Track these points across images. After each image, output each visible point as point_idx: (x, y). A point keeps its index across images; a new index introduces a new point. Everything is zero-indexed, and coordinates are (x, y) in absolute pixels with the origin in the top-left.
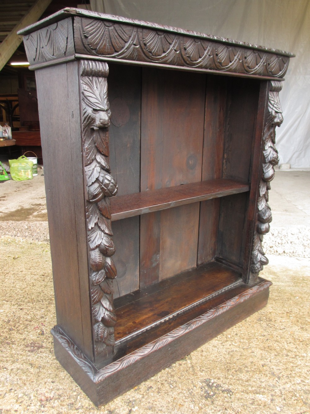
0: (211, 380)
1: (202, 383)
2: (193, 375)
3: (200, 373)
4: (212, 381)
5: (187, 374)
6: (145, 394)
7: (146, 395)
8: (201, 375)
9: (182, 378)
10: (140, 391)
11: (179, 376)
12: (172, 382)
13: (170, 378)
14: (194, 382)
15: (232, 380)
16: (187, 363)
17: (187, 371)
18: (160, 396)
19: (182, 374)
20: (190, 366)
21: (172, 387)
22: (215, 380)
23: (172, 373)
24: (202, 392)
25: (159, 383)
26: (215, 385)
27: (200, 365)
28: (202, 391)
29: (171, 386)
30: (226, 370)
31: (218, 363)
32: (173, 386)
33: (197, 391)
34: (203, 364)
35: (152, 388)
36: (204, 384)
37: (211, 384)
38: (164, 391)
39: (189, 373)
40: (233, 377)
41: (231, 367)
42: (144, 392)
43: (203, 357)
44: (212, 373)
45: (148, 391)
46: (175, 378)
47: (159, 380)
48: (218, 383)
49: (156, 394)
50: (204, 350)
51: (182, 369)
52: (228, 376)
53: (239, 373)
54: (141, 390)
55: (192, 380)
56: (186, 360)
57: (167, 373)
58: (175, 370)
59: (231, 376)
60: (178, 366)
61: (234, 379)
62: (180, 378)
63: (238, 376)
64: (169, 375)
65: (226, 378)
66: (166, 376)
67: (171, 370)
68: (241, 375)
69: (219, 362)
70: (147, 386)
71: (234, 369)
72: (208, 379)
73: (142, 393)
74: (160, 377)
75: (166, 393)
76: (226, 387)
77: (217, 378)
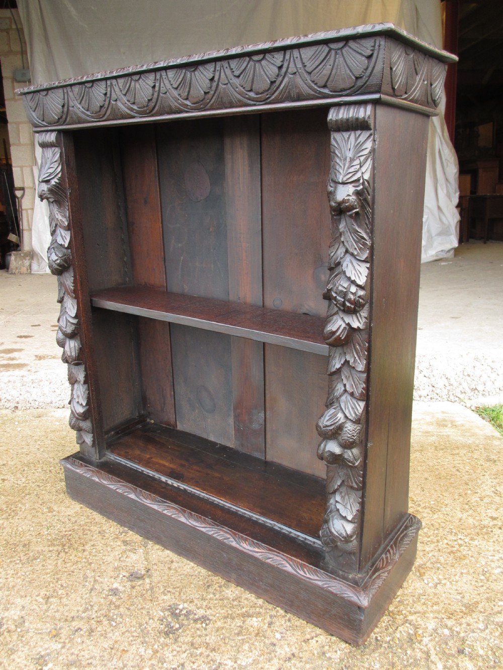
0: (179, 605)
1: (163, 612)
2: (151, 600)
3: (162, 597)
4: (181, 607)
5: (141, 601)
6: (67, 641)
7: (69, 642)
8: (163, 600)
9: (132, 608)
10: (60, 638)
11: (128, 606)
12: (115, 617)
13: (112, 611)
14: (151, 612)
15: (212, 602)
16: (143, 584)
17: (142, 595)
18: (92, 641)
19: (133, 602)
20: (148, 588)
21: (114, 624)
22: (186, 605)
23: (117, 603)
24: (161, 626)
25: (93, 622)
26: (184, 612)
27: (165, 585)
28: (162, 624)
29: (112, 622)
30: (206, 586)
31: (193, 577)
32: (116, 622)
33: (154, 626)
34: (170, 583)
35: (81, 630)
36: (167, 613)
37: (178, 611)
38: (99, 633)
39: (144, 599)
40: (215, 596)
41: (213, 581)
42: (66, 639)
43: (172, 571)
44: (182, 594)
45: (72, 637)
46: (121, 609)
47: (94, 616)
48: (190, 609)
49: (85, 639)
50: (174, 560)
51: (134, 594)
52: (206, 596)
53: (224, 589)
54: (62, 635)
55: (148, 609)
56: (144, 580)
58: (122, 597)
59: (212, 596)
61: (216, 599)
62: (128, 609)
63: (223, 593)
64: (113, 606)
65: (203, 599)
66: (106, 608)
67: (117, 597)
68: (227, 592)
69: (196, 576)
70: (72, 628)
71: (218, 583)
72: (174, 604)
73: (62, 641)
74: (96, 612)
75: (102, 635)
76: (201, 612)
77: (189, 600)
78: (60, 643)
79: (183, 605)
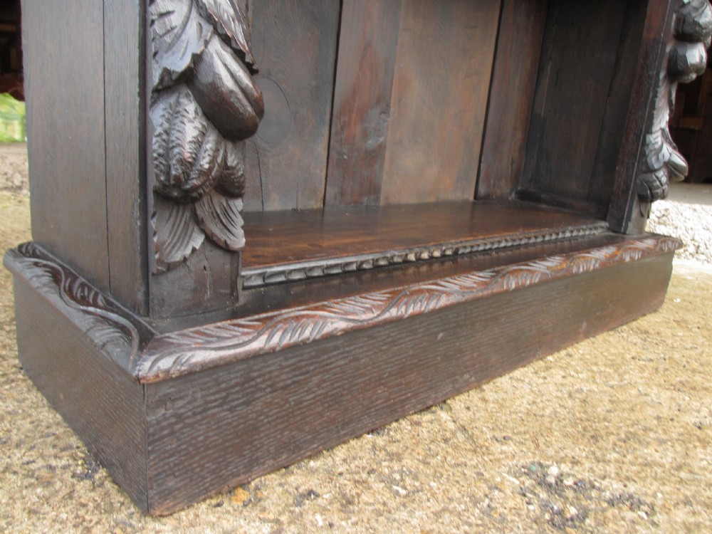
0: (548, 467)
1: (517, 478)
2: (475, 451)
3: (496, 448)
4: (554, 470)
6: (284, 518)
7: (291, 522)
8: (502, 452)
9: (433, 461)
10: (264, 510)
12: (397, 477)
13: (384, 464)
14: (487, 475)
16: (437, 420)
18: (355, 524)
19: (430, 449)
20: (453, 427)
21: (403, 492)
22: (565, 468)
23: (393, 448)
24: (531, 507)
25: (342, 480)
26: (569, 482)
28: (528, 503)
29: (395, 487)
32: (404, 488)
33: (511, 504)
34: (498, 423)
35: (317, 496)
36: (528, 482)
37: (552, 480)
38: (371, 508)
39: (456, 448)
42: (280, 514)
43: (492, 405)
45: (297, 510)
46: (407, 461)
47: (341, 469)
48: (580, 477)
49: (335, 519)
51: (425, 435)
54: (266, 504)
55: (476, 467)
56: (433, 412)
57: (369, 446)
60: (409, 428)
62: (426, 463)
64: (382, 455)
66: (367, 456)
67: (385, 437)
69: (550, 417)
70: (291, 490)
72: (533, 463)
73: (271, 516)
74: (345, 460)
75: (379, 514)
76: (615, 487)
77: (568, 459)
78: (263, 520)
79: (559, 468)
